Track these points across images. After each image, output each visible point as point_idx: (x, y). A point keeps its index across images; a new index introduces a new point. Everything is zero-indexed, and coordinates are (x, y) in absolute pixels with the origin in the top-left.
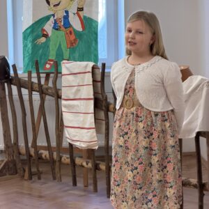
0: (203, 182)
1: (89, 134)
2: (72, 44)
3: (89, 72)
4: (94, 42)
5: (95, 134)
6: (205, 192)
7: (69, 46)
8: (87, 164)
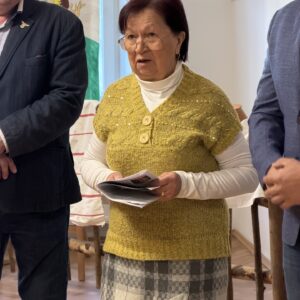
0: (264, 270)
1: (92, 204)
5: (100, 204)
6: (265, 285)
8: (87, 248)
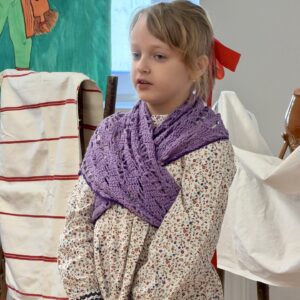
2: (39, 25)
3: (70, 101)
4: (99, 23)
7: (31, 31)
